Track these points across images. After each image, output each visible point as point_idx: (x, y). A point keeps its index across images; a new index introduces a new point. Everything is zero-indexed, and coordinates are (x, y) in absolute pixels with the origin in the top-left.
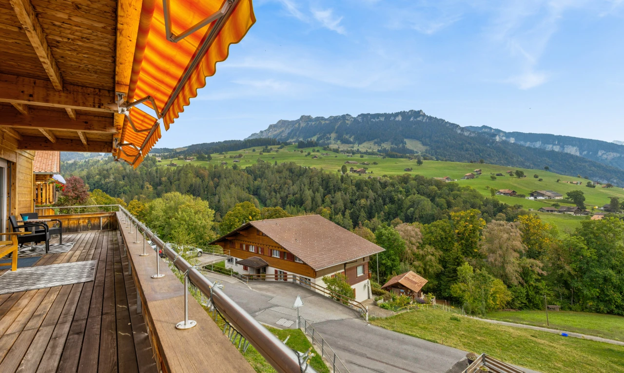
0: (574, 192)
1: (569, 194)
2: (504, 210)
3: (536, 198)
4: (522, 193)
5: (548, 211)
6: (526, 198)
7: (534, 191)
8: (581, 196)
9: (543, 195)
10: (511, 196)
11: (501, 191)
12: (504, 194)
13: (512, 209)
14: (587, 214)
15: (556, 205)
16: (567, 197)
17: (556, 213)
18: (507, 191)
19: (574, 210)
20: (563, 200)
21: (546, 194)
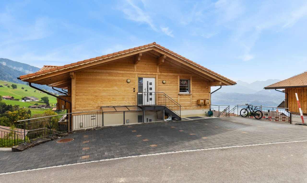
0: (44, 97)
1: (42, 98)
2: (10, 109)
3: (25, 101)
4: (17, 98)
5: (33, 107)
6: (20, 101)
7: (24, 97)
8: (47, 99)
9: (29, 99)
10: (11, 100)
11: (4, 97)
12: (6, 99)
13: (15, 108)
14: (50, 108)
15: (36, 104)
16: (41, 100)
17: (37, 108)
18: (8, 97)
19: (45, 106)
20: (39, 101)
21: (31, 99)
